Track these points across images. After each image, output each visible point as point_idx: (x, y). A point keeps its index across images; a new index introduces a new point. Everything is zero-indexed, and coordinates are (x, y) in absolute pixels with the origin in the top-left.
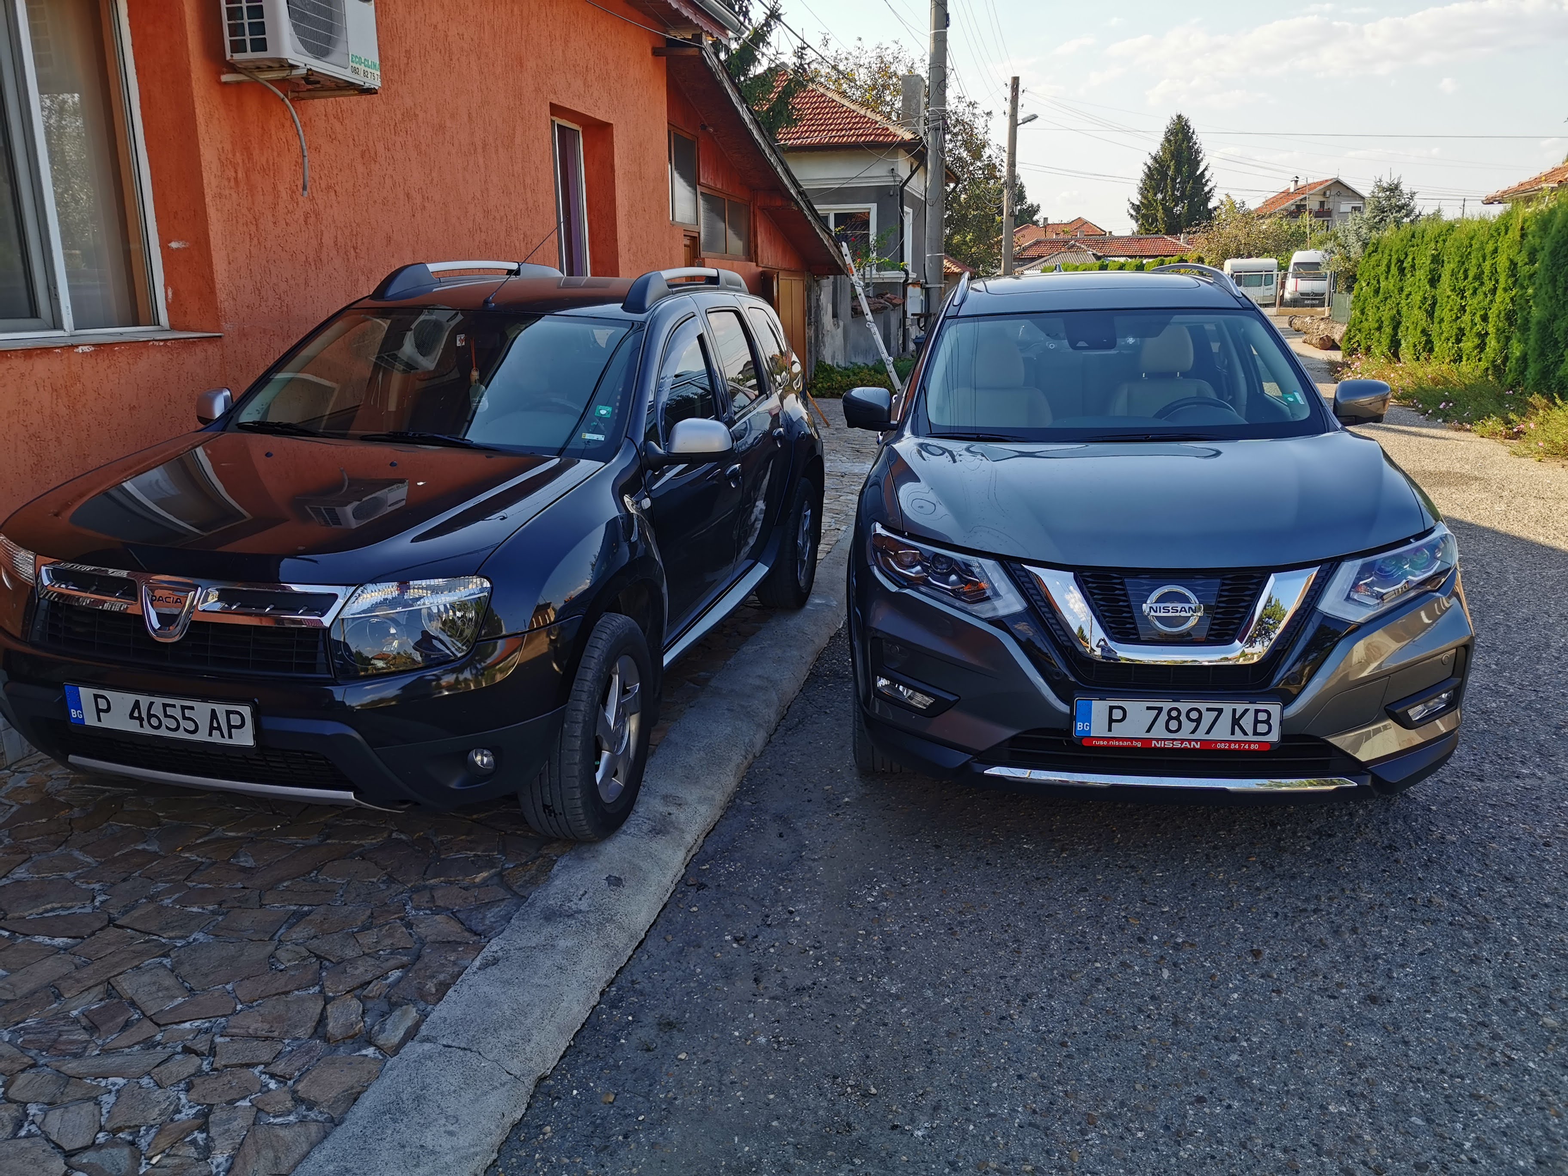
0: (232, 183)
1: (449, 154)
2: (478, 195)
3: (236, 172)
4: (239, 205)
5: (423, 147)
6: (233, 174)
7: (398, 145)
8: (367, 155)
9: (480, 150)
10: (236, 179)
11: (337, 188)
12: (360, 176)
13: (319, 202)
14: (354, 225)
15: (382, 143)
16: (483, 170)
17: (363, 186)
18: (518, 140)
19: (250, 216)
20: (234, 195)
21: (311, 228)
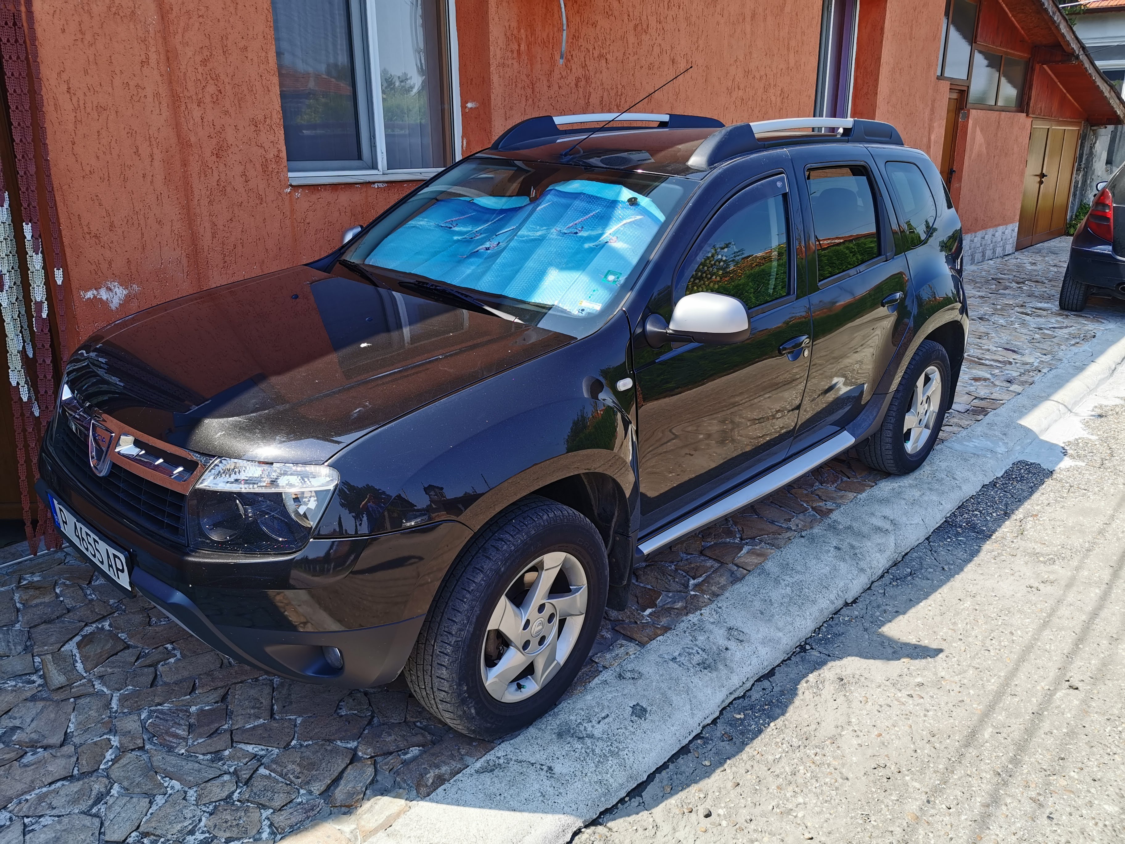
0: (515, 55)
1: (718, 23)
2: (741, 58)
3: (519, 46)
4: (519, 72)
5: (693, 19)
6: (517, 47)
7: (670, 18)
8: (639, 27)
10: (519, 51)
11: (608, 56)
12: (631, 46)
13: (590, 68)
14: (620, 87)
15: (655, 17)
17: (632, 54)
19: (528, 82)
20: (516, 65)
21: (581, 90)
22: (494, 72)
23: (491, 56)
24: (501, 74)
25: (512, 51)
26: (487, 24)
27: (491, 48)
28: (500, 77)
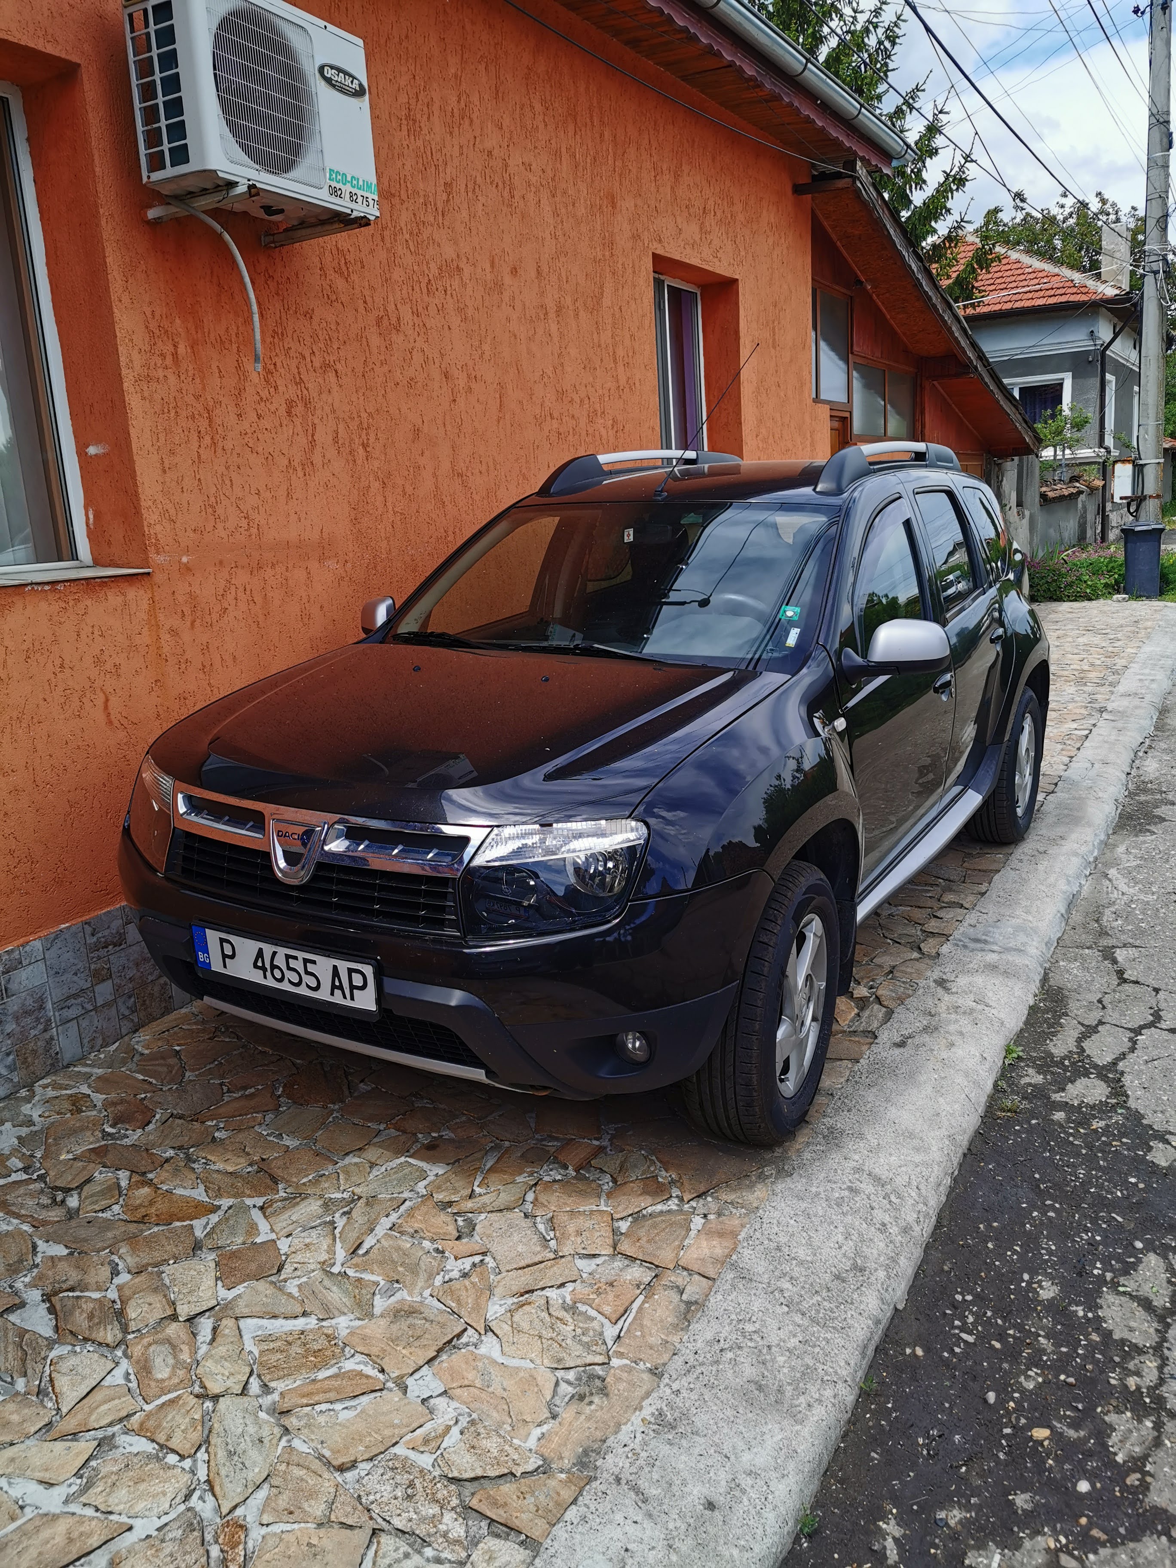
0: (169, 361)
1: (508, 320)
3: (175, 347)
5: (470, 312)
6: (171, 349)
7: (432, 310)
8: (385, 321)
9: (552, 315)
10: (175, 355)
11: (339, 367)
12: (375, 350)
13: (310, 385)
14: (364, 415)
15: (409, 305)
16: (556, 339)
17: (378, 364)
18: (606, 301)
19: (200, 407)
20: (172, 379)
21: (298, 421)
22: (132, 389)
23: (123, 364)
24: (146, 394)
25: (163, 356)
26: (110, 308)
27: (120, 349)
28: (144, 398)
